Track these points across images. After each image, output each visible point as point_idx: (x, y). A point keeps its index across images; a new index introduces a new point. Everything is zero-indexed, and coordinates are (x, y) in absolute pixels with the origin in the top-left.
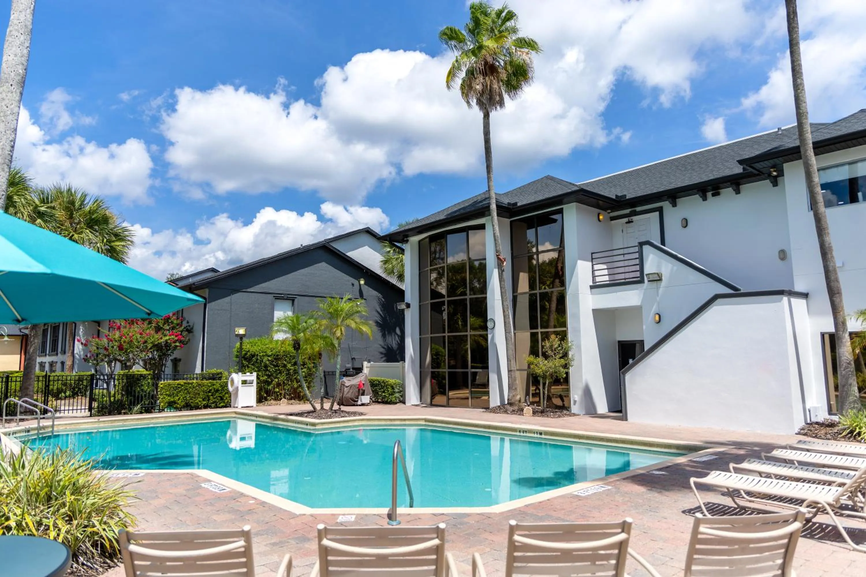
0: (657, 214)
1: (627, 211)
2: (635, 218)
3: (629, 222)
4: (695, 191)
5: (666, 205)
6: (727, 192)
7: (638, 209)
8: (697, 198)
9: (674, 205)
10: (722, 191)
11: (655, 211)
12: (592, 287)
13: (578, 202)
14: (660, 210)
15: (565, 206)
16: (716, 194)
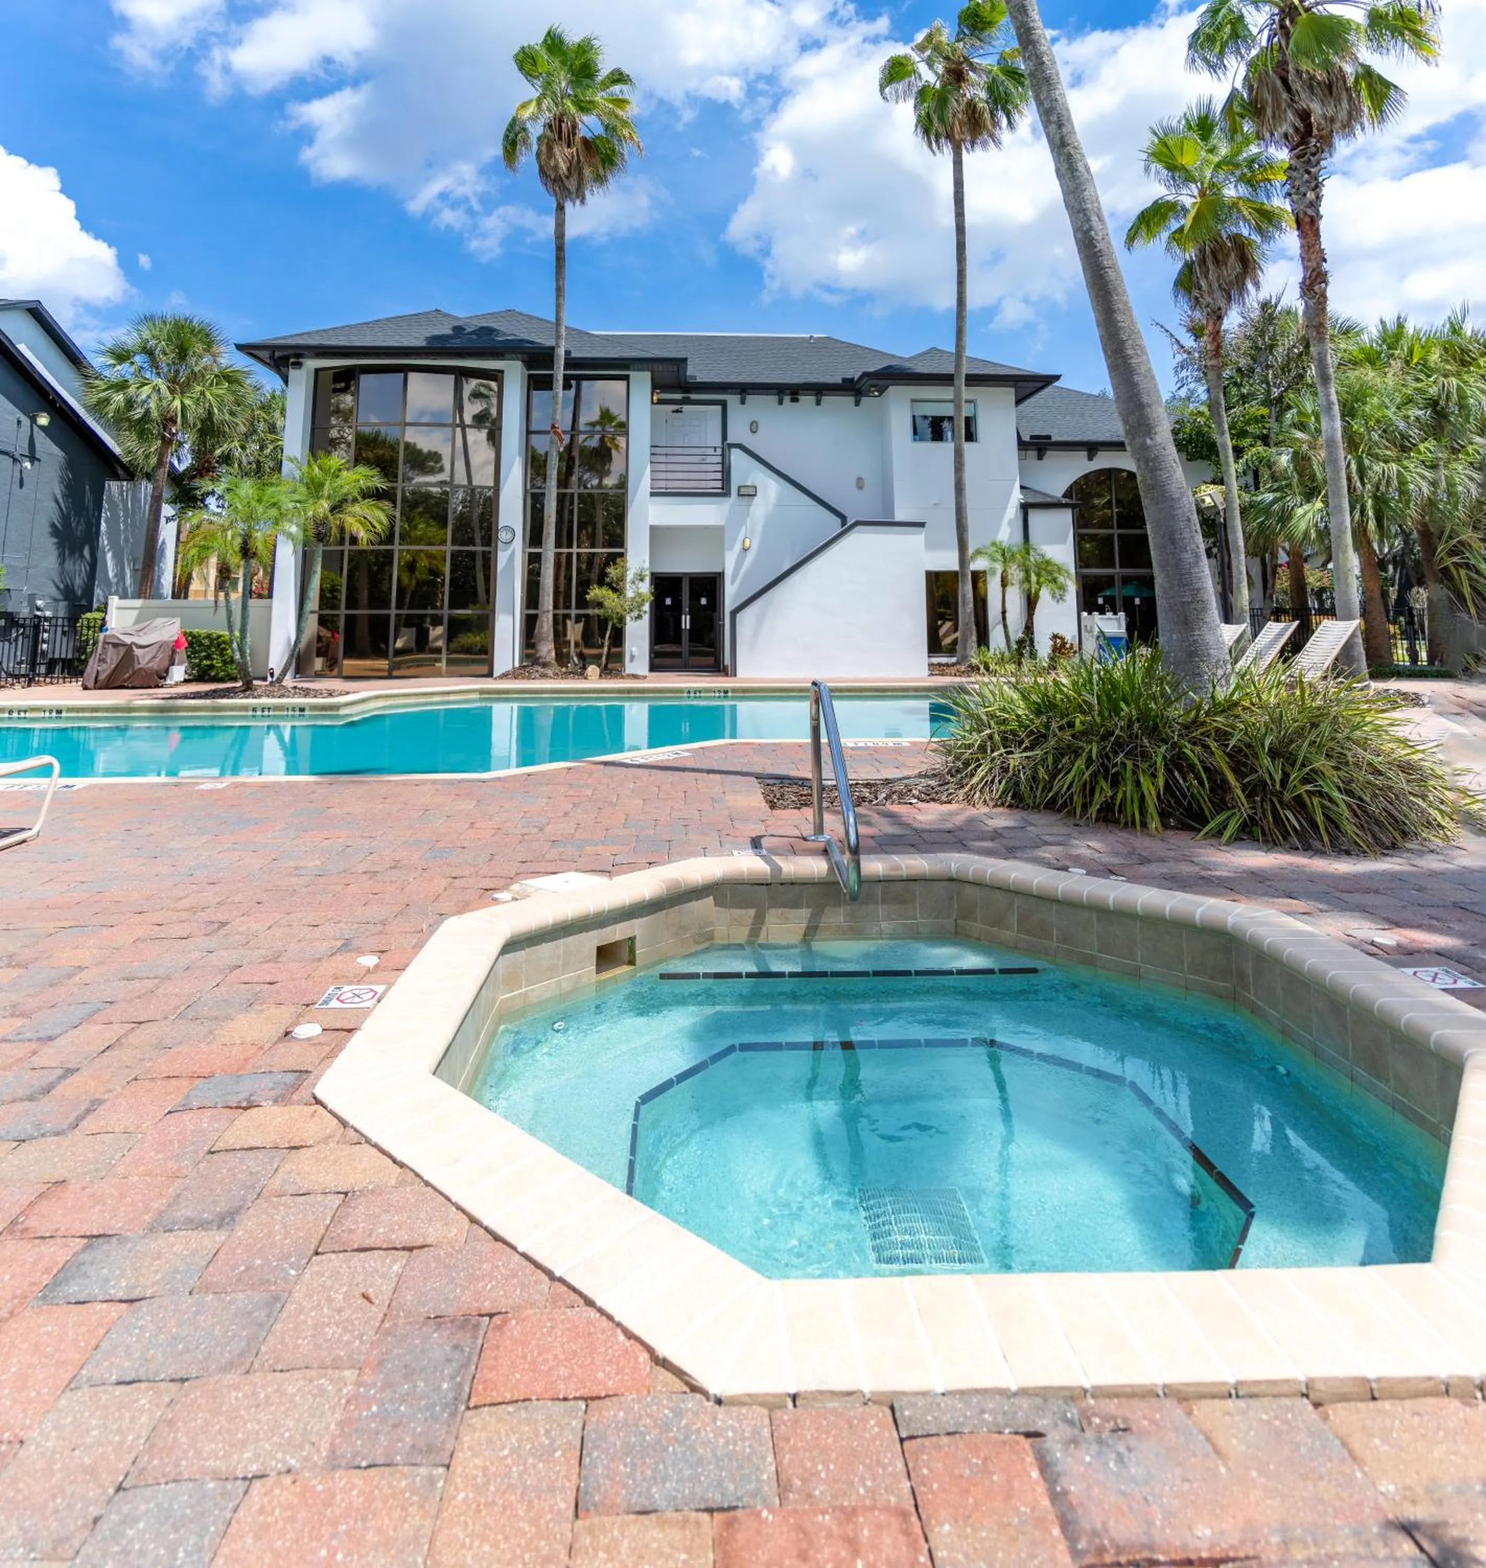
0: (719, 408)
1: (678, 396)
2: (686, 408)
3: (677, 411)
5: (732, 400)
6: (807, 400)
7: (693, 396)
8: (774, 399)
9: (744, 402)
10: (802, 398)
11: (716, 404)
12: (652, 494)
13: (652, 372)
14: (724, 404)
15: (632, 374)
16: (795, 400)
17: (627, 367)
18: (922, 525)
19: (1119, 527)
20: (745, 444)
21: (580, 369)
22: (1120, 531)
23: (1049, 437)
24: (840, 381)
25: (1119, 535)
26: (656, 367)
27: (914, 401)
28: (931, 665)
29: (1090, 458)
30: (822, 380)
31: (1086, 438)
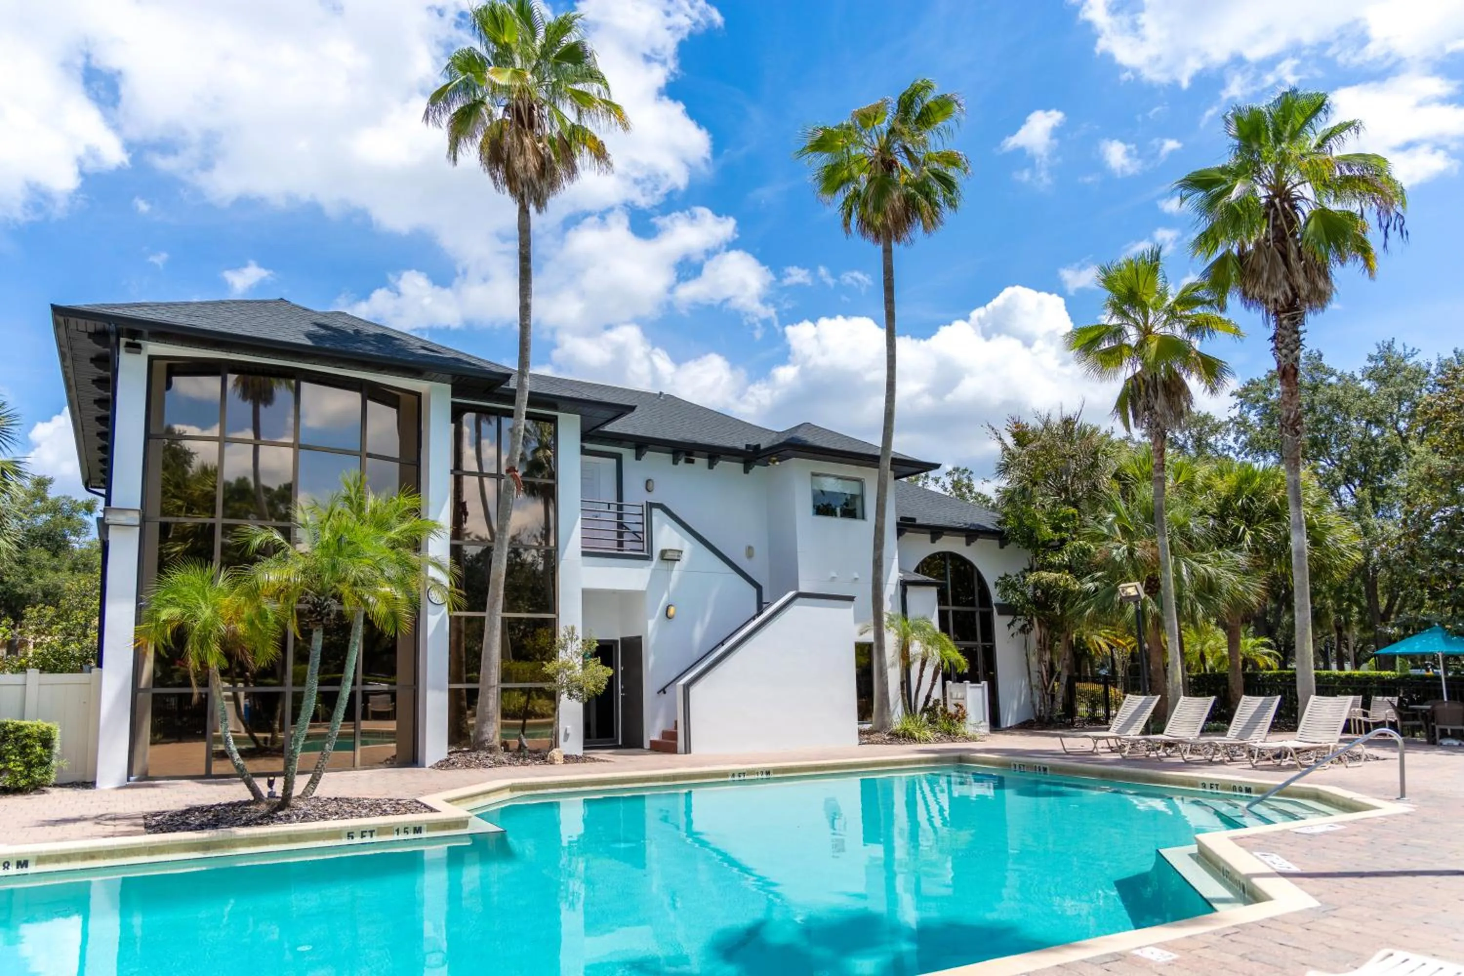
0: (614, 461)
4: (669, 449)
5: (628, 454)
6: (701, 462)
8: (669, 457)
9: (638, 457)
10: (695, 459)
11: (613, 457)
12: (584, 554)
13: (582, 416)
14: (619, 458)
15: (561, 416)
16: (690, 461)
17: (555, 407)
18: (851, 599)
19: (953, 605)
20: (666, 504)
21: (504, 403)
22: (955, 608)
23: (914, 520)
24: (743, 447)
25: (954, 612)
26: (587, 410)
27: (814, 475)
28: (861, 733)
29: (933, 541)
30: (718, 442)
31: (932, 522)
